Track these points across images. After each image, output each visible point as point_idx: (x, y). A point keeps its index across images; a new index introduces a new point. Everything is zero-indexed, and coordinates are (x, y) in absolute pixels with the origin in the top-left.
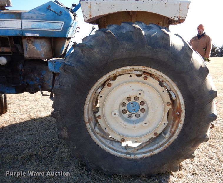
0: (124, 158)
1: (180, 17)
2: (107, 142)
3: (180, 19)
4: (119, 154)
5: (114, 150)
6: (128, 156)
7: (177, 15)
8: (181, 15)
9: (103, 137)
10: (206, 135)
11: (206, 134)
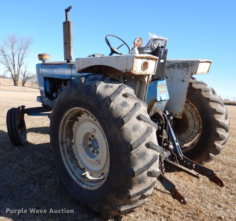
0: (75, 182)
1: (127, 70)
2: (72, 165)
3: (127, 71)
4: (74, 178)
5: (73, 173)
6: (78, 182)
7: (125, 68)
8: (128, 68)
9: (71, 160)
10: (129, 192)
11: (129, 190)
